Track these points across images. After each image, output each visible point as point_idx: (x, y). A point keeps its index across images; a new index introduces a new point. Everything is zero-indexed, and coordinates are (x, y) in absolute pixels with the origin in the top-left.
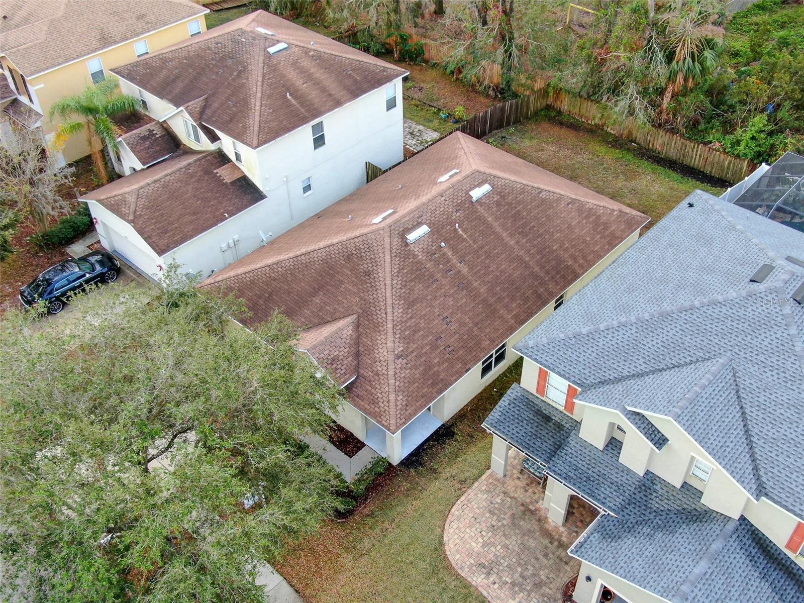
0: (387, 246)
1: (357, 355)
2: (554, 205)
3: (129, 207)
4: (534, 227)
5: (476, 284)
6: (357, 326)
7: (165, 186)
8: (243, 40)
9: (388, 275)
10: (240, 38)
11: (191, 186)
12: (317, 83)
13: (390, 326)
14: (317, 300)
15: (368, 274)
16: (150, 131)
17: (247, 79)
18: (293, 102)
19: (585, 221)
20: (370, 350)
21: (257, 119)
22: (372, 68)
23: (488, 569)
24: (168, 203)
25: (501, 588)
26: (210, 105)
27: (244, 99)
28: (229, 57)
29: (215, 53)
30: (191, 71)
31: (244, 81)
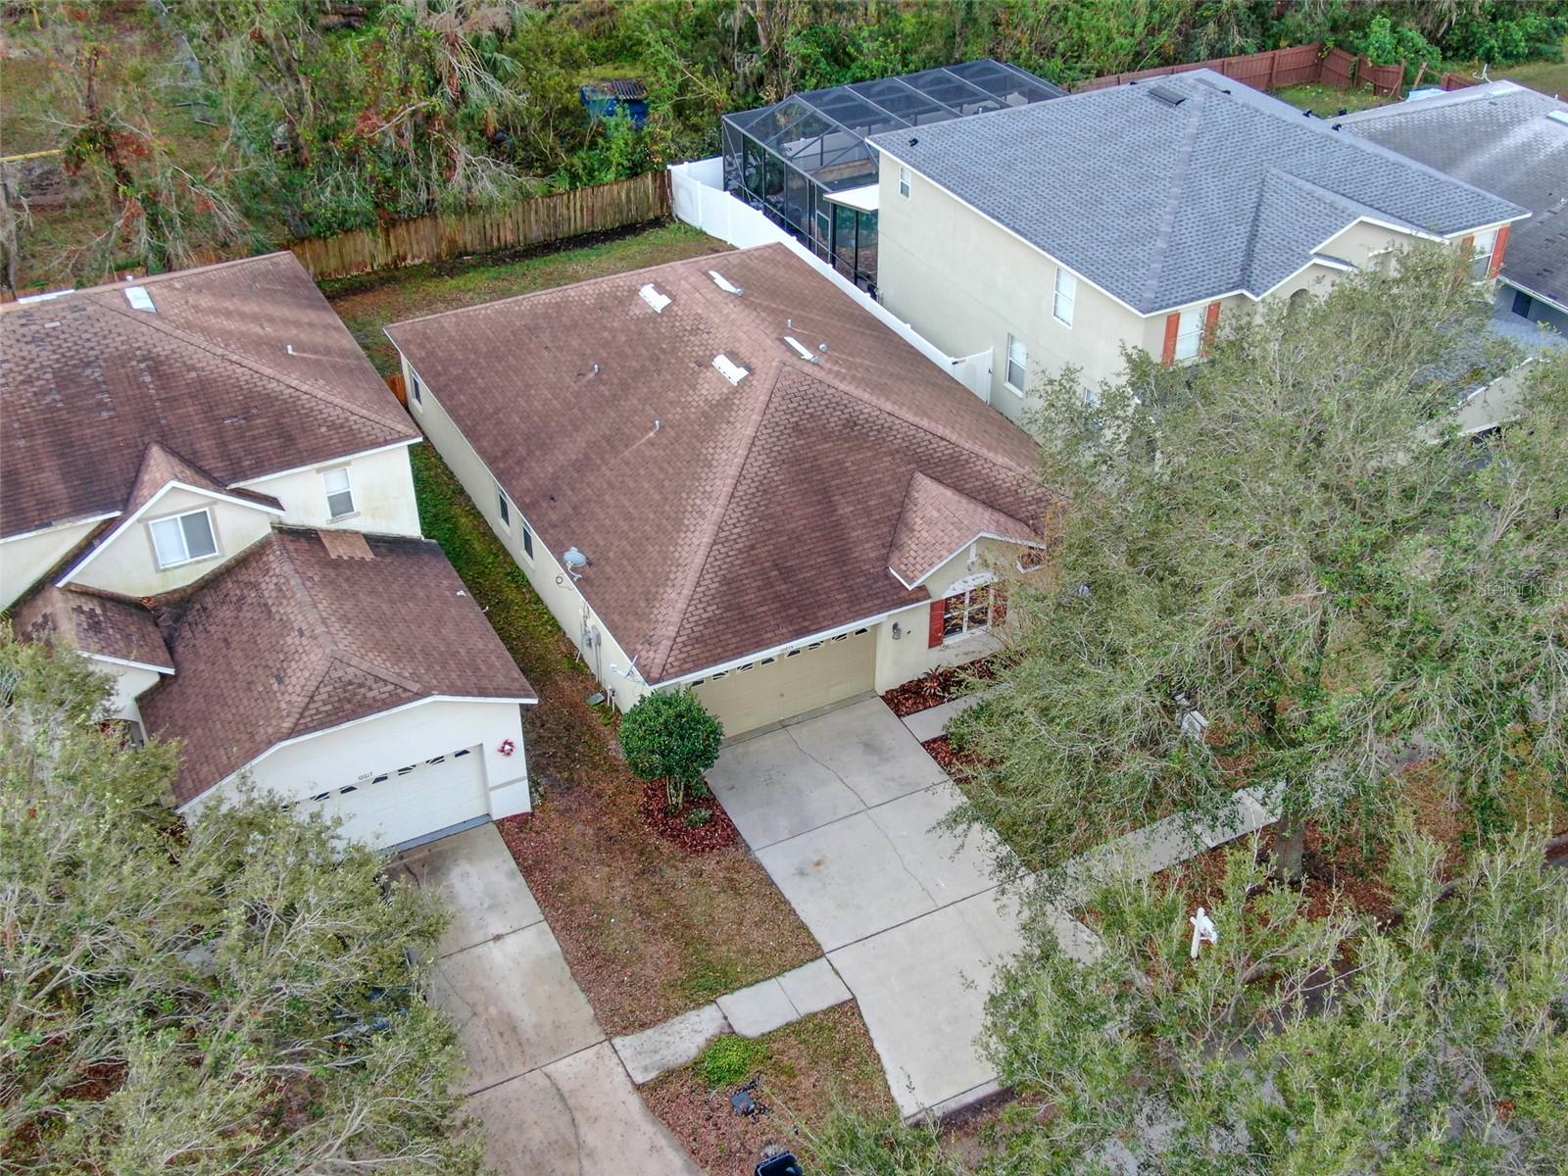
8: (50, 326)
14: (845, 510)
15: (851, 423)
16: (80, 611)
17: (192, 368)
18: (308, 356)
27: (250, 396)
28: (75, 366)
29: (23, 382)
30: (22, 443)
31: (193, 374)
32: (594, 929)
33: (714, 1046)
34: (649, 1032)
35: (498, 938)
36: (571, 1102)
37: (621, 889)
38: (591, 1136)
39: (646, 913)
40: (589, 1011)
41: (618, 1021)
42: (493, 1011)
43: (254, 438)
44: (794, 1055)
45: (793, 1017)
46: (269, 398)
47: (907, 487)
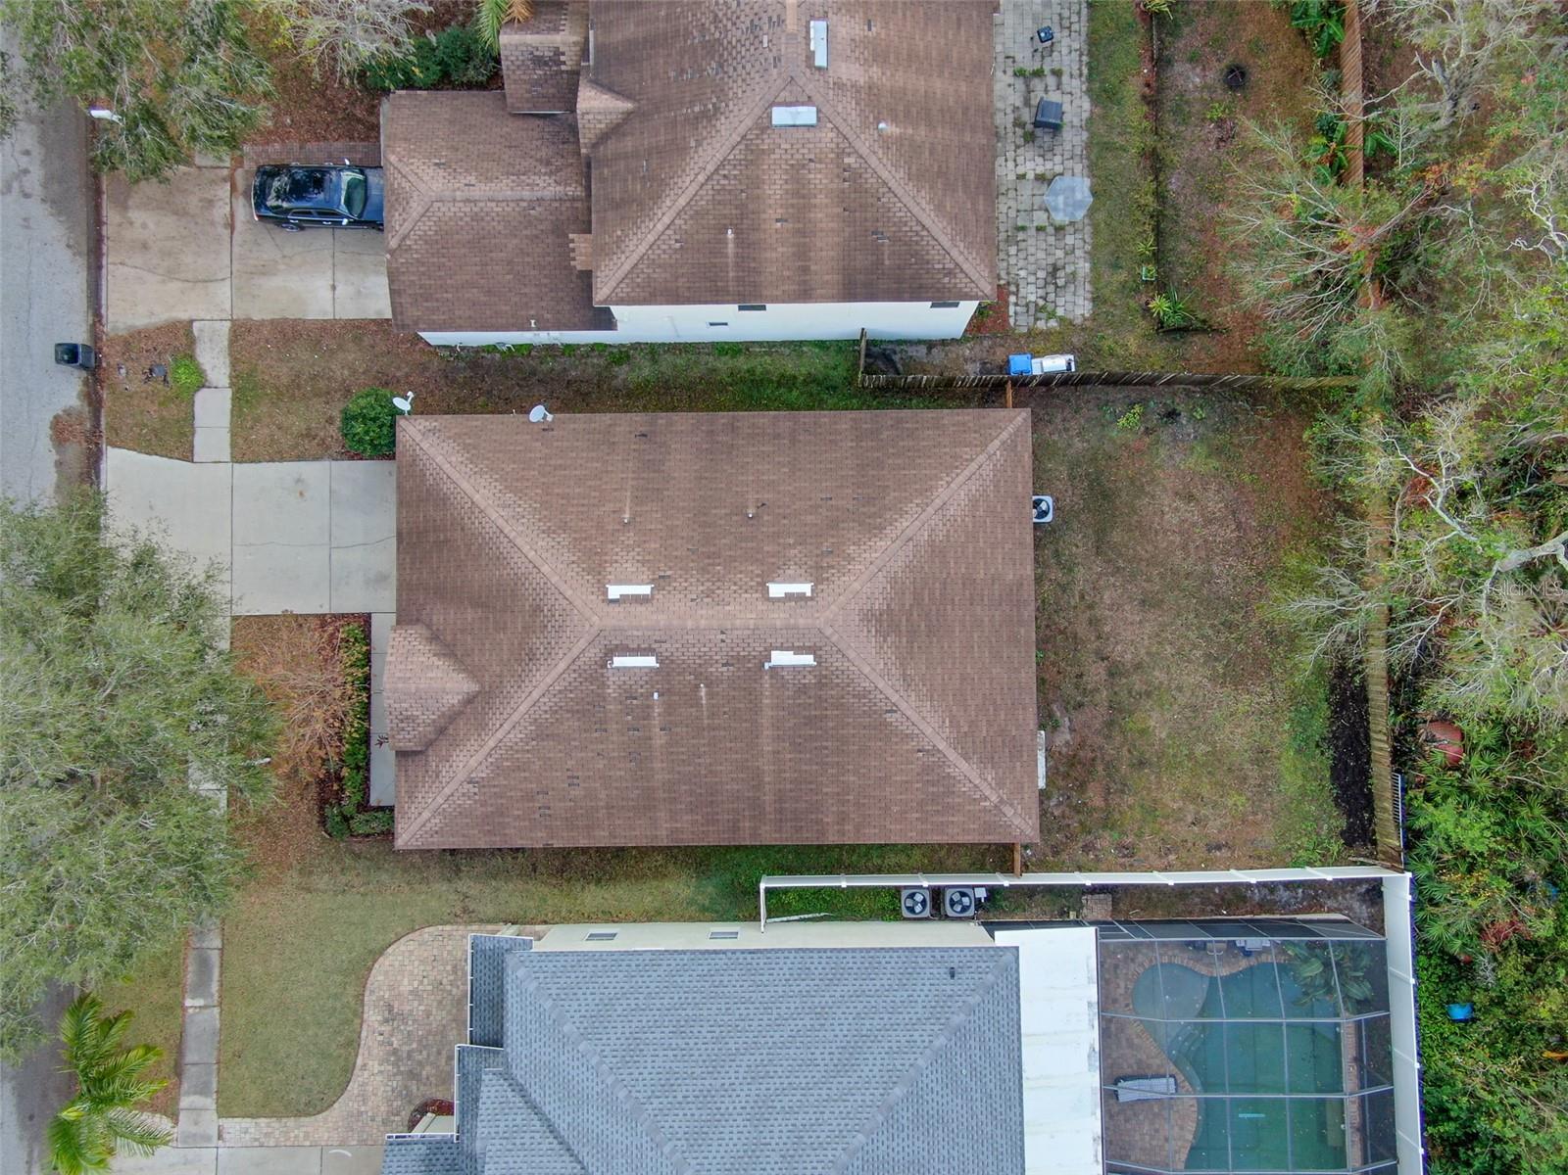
0: (576, 651)
1: (442, 731)
2: (894, 740)
3: (404, 220)
4: (826, 748)
5: (657, 765)
6: (470, 700)
7: (476, 218)
8: (765, 39)
9: (543, 687)
10: (766, 27)
11: (515, 241)
12: (803, 232)
13: (492, 743)
14: (470, 614)
15: (531, 656)
16: (558, 53)
17: (699, 144)
18: (731, 248)
19: (919, 785)
20: (455, 744)
21: (642, 249)
22: (934, 254)
23: (391, 1015)
24: (463, 251)
25: (381, 1044)
26: (624, 135)
27: (663, 183)
28: (722, 55)
29: (716, 16)
30: (663, 13)
31: (693, 144)
32: (316, 344)
33: (200, 373)
34: (226, 343)
35: (334, 288)
36: (200, 285)
37: (341, 373)
38: (175, 286)
39: (314, 378)
40: (257, 317)
41: (241, 331)
42: (282, 267)
43: (626, 180)
44: (173, 411)
45: (197, 422)
46: (656, 198)
47: (472, 673)
